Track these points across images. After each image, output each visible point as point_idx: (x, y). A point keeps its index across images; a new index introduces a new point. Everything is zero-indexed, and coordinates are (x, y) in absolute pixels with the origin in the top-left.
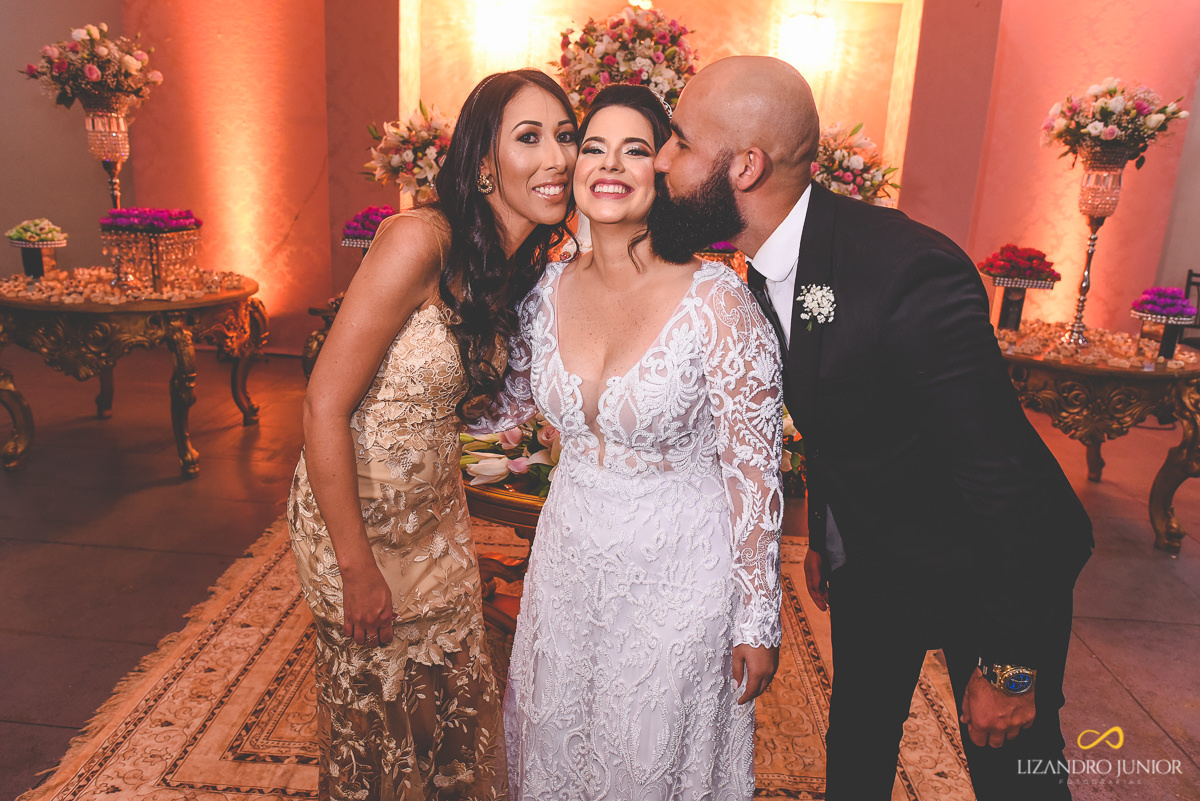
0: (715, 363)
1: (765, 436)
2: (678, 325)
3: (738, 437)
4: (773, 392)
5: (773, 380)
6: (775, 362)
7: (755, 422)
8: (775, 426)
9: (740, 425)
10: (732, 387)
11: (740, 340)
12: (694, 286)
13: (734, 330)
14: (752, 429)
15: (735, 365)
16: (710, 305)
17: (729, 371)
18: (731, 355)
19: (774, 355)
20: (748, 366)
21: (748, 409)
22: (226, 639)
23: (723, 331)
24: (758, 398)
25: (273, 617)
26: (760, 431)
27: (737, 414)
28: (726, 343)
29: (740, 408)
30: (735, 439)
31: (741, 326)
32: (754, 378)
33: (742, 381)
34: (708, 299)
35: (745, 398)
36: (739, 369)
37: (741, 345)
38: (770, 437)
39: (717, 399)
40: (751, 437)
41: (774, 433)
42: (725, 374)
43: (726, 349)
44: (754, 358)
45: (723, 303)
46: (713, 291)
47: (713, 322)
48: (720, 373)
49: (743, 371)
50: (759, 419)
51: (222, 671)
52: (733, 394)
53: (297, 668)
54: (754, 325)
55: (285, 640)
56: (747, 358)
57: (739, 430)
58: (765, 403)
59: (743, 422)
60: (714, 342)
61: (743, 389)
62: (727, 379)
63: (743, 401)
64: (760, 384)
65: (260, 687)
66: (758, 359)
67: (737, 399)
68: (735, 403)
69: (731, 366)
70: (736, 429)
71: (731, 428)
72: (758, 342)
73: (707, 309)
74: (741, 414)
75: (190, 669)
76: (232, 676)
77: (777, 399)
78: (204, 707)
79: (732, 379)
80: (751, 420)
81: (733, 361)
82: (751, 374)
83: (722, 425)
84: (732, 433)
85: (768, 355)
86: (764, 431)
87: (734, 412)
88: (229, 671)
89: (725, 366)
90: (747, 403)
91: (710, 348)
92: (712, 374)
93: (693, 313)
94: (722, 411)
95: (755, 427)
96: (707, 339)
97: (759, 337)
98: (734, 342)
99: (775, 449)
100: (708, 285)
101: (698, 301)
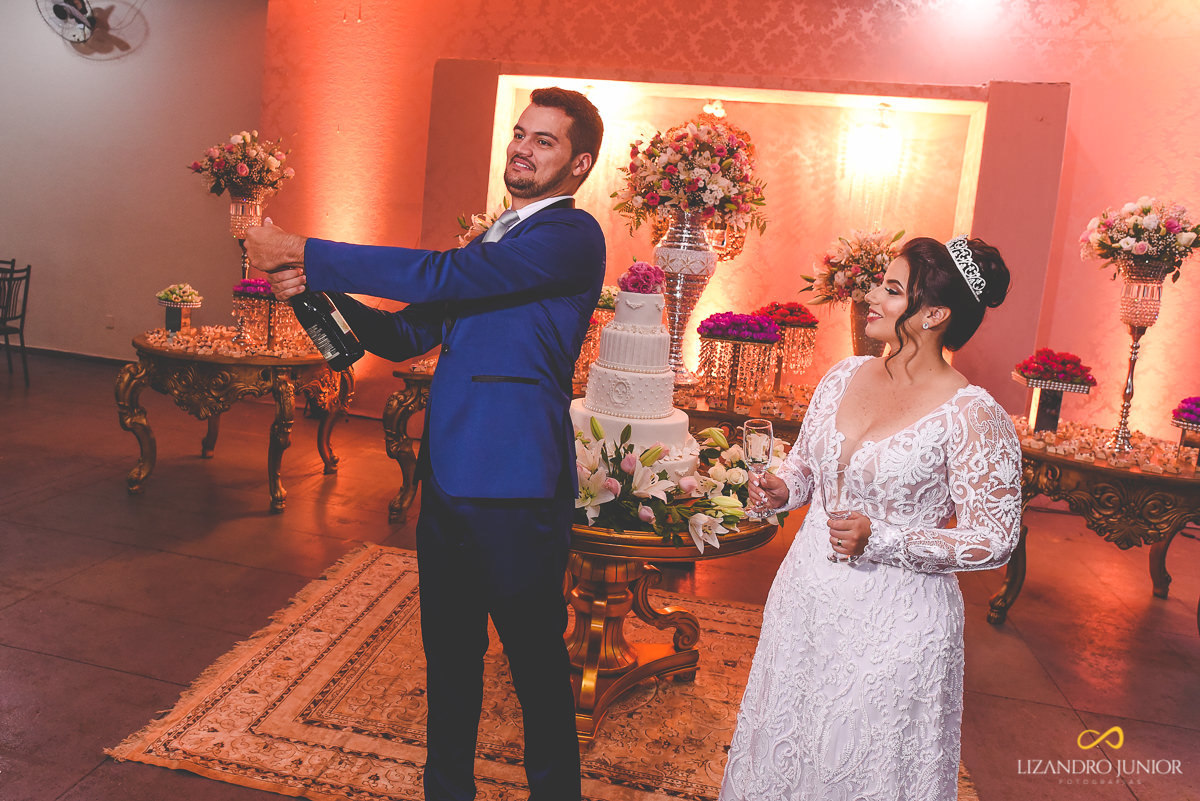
0: (963, 459)
1: (1003, 524)
2: (933, 420)
3: (978, 522)
4: (1013, 491)
5: (1013, 482)
6: (1017, 468)
7: (994, 512)
8: (1013, 519)
9: (980, 512)
10: (975, 481)
11: (986, 445)
12: (956, 397)
13: (982, 436)
14: (991, 516)
15: (980, 464)
16: (965, 414)
17: (974, 468)
18: (977, 456)
19: (1017, 463)
20: (991, 467)
21: (988, 501)
22: (303, 638)
23: (973, 436)
24: (999, 494)
25: (341, 627)
26: (999, 519)
27: (977, 503)
28: (974, 446)
29: (981, 499)
30: (975, 522)
31: (988, 435)
32: (996, 478)
33: (985, 478)
34: (964, 410)
35: (986, 491)
36: (983, 468)
37: (987, 450)
38: (1008, 525)
39: (961, 489)
40: (990, 522)
41: (1012, 524)
42: (970, 470)
43: (974, 450)
44: (998, 462)
45: (976, 415)
46: (970, 404)
47: (965, 429)
48: (966, 468)
49: (986, 470)
50: (998, 510)
51: (298, 661)
52: (976, 487)
53: (358, 666)
54: (1002, 437)
55: (349, 645)
56: (991, 460)
57: (979, 516)
58: (1004, 499)
59: (983, 510)
60: (964, 443)
61: (985, 484)
62: (972, 474)
63: (984, 493)
64: (1001, 483)
65: (327, 676)
66: (1002, 463)
67: (978, 491)
68: (977, 495)
69: (976, 464)
70: (976, 515)
71: (972, 514)
72: (1003, 451)
73: (961, 417)
74: (982, 504)
75: (273, 655)
76: (305, 665)
77: (1016, 498)
78: (283, 684)
79: (976, 475)
80: (990, 509)
81: (978, 461)
82: (994, 473)
83: (964, 511)
84: (972, 517)
85: (1011, 462)
86: (1002, 520)
87: (975, 501)
88: (303, 661)
89: (971, 463)
90: (987, 496)
91: (961, 447)
92: (958, 468)
93: (949, 417)
94: (965, 499)
95: (994, 515)
96: (959, 440)
97: (1004, 447)
98: (981, 446)
99: (1011, 536)
100: (967, 399)
101: (956, 409)
